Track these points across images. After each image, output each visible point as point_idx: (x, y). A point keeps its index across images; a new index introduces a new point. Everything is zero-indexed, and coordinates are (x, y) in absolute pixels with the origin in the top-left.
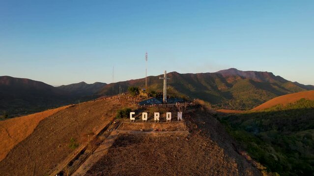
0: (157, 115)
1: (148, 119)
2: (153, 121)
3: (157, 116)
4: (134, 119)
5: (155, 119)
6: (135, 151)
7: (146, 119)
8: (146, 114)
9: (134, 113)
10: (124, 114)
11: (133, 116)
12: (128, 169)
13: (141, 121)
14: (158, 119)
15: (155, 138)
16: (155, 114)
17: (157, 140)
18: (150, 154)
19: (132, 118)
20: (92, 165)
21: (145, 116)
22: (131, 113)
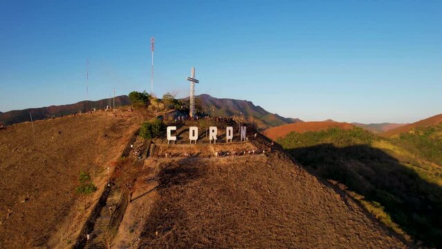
0: (213, 131)
1: (199, 138)
2: (208, 142)
3: (213, 133)
4: (174, 138)
5: (211, 138)
6: (206, 189)
7: (196, 138)
8: (196, 129)
9: (174, 128)
10: (156, 130)
11: (173, 132)
12: (214, 221)
13: (188, 142)
14: (215, 138)
15: (226, 167)
16: (211, 128)
17: (229, 170)
18: (232, 191)
19: (170, 137)
20: (143, 222)
21: (193, 133)
22: (169, 129)
